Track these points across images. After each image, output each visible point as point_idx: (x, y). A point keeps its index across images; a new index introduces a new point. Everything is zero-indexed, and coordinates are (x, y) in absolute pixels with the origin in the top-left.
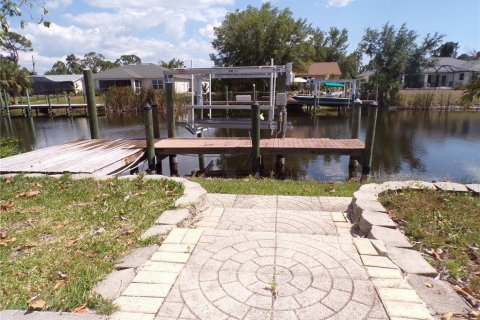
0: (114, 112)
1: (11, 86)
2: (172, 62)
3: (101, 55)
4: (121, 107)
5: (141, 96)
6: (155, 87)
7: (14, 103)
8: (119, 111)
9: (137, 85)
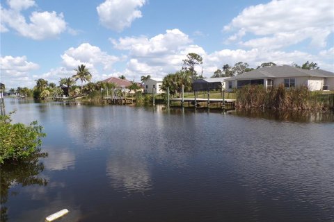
0: (243, 107)
1: (179, 86)
2: (305, 66)
3: (246, 64)
4: (249, 103)
5: (271, 94)
6: (287, 85)
7: (178, 97)
8: (247, 106)
9: (269, 84)
